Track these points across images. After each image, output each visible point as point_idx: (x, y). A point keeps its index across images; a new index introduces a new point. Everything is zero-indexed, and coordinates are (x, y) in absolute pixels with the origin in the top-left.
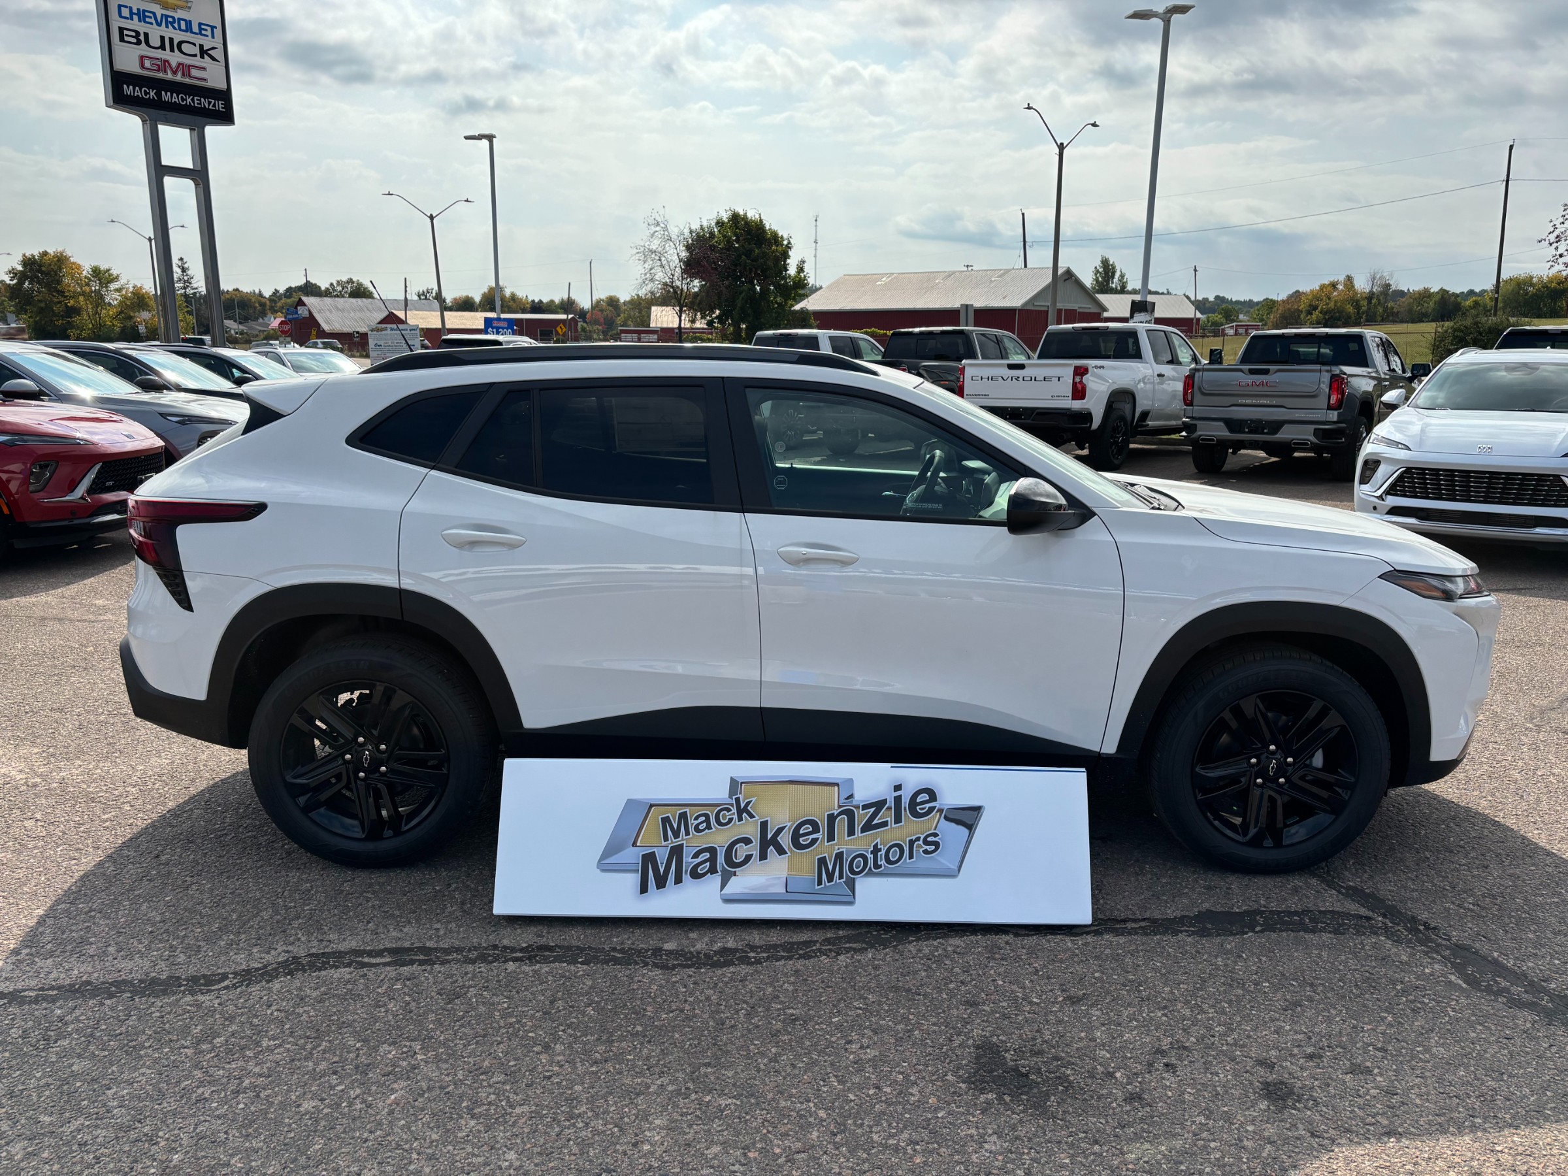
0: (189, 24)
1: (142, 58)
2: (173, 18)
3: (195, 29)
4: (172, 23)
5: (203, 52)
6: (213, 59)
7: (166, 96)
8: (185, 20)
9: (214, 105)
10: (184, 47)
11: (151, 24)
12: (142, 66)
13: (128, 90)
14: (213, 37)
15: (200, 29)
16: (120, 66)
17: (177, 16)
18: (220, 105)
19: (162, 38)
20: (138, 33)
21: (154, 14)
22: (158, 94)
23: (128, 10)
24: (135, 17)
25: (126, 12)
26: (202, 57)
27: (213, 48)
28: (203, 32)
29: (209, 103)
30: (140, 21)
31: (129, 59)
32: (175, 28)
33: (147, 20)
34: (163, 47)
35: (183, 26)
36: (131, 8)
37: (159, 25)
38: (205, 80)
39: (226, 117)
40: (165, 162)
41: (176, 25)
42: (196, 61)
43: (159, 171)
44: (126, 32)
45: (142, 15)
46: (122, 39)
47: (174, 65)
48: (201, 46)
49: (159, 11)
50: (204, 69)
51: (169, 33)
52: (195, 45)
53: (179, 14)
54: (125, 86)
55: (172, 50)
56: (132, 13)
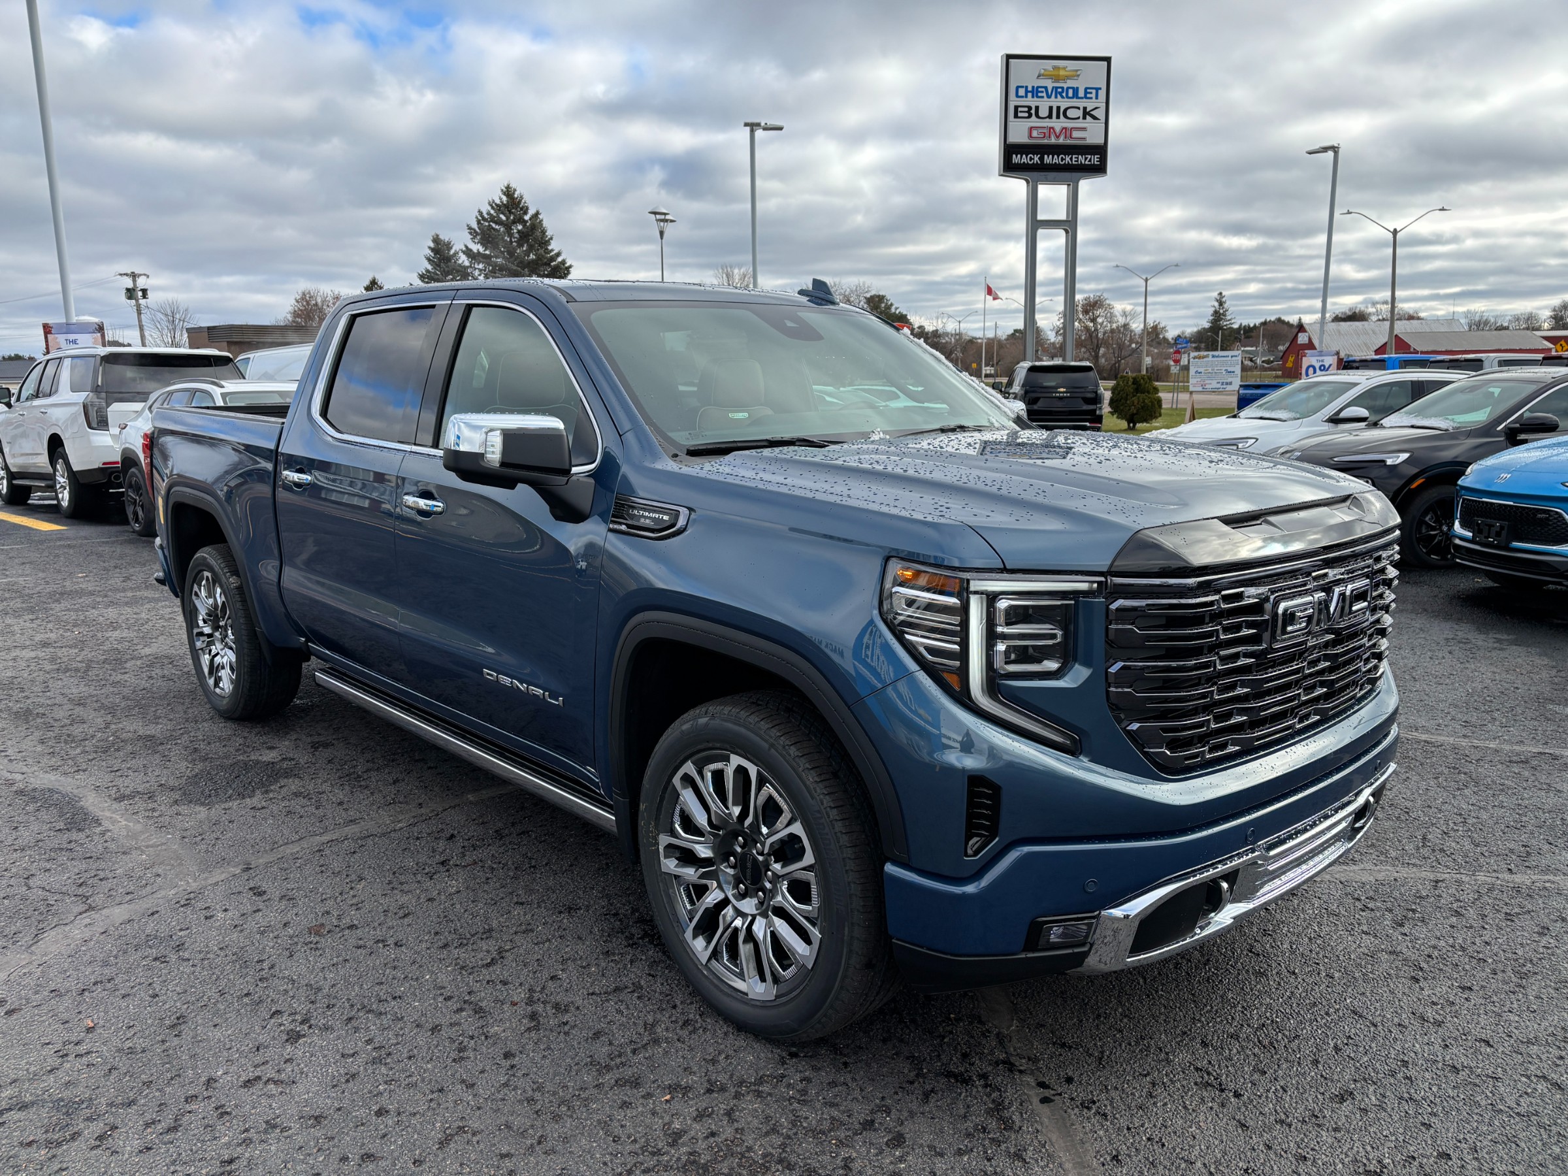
0: (1076, 90)
1: (1031, 129)
2: (1062, 88)
3: (1081, 94)
4: (1061, 93)
5: (1086, 113)
6: (1095, 118)
7: (1048, 159)
8: (1073, 88)
9: (1090, 161)
10: (1070, 113)
11: (1043, 97)
12: (1030, 136)
13: (1016, 159)
14: (1097, 98)
15: (1086, 93)
16: (1013, 139)
17: (1065, 86)
18: (1095, 159)
19: (1051, 108)
20: (1030, 108)
21: (1046, 88)
22: (1042, 159)
23: (1024, 90)
24: (1030, 95)
25: (1022, 92)
26: (1084, 118)
27: (1096, 108)
28: (1088, 95)
29: (1086, 159)
30: (1033, 97)
31: (1020, 133)
32: (1062, 97)
33: (1040, 94)
34: (1050, 116)
35: (1071, 92)
36: (1027, 87)
37: (1049, 97)
38: (1084, 139)
39: (1100, 169)
40: (1039, 218)
41: (1064, 94)
42: (1080, 123)
43: (1035, 225)
44: (1020, 109)
45: (1035, 92)
46: (1016, 116)
47: (1058, 130)
48: (1085, 108)
49: (1050, 84)
50: (1084, 129)
51: (1055, 102)
52: (1079, 108)
53: (1070, 83)
54: (1014, 156)
55: (1058, 117)
56: (1027, 92)
